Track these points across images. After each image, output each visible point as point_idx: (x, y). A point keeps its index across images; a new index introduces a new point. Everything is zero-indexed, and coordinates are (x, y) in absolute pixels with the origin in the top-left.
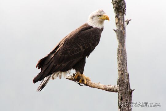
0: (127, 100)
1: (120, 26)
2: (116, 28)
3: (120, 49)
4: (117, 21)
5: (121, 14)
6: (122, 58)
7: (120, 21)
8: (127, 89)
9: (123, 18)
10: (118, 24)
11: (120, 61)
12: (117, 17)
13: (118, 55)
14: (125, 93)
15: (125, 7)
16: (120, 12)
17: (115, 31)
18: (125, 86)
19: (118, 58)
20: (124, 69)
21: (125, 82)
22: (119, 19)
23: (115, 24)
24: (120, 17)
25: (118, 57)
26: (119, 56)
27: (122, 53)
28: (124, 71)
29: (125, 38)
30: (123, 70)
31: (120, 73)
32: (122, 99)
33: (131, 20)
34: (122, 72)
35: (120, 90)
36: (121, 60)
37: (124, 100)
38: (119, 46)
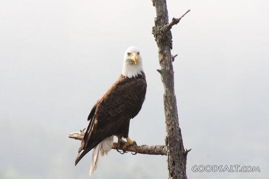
0: (181, 165)
1: (166, 65)
2: (160, 68)
3: (168, 95)
4: (162, 57)
5: (167, 48)
6: (171, 108)
7: (167, 58)
8: (181, 150)
9: (170, 53)
10: (163, 62)
11: (169, 112)
12: (161, 52)
13: (165, 104)
14: (178, 155)
15: (171, 38)
16: (166, 45)
17: (159, 71)
18: (177, 146)
19: (165, 109)
20: (175, 123)
21: (178, 140)
22: (165, 55)
23: (159, 63)
24: (165, 52)
25: (165, 107)
26: (167, 105)
27: (171, 101)
28: (175, 125)
29: (173, 80)
30: (173, 123)
31: (170, 128)
32: (174, 164)
33: (177, 55)
34: (173, 127)
35: (171, 152)
36: (170, 110)
37: (177, 164)
38: (166, 92)
